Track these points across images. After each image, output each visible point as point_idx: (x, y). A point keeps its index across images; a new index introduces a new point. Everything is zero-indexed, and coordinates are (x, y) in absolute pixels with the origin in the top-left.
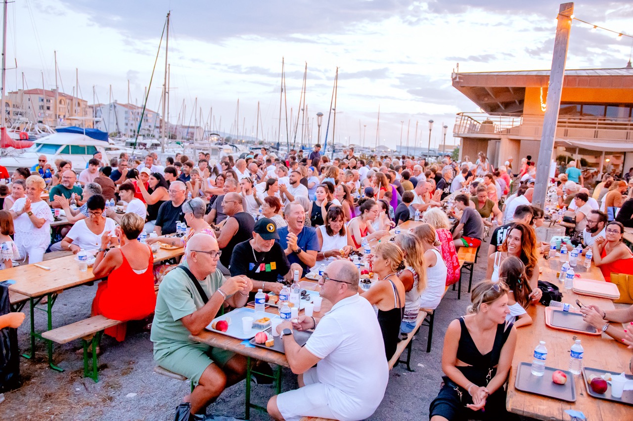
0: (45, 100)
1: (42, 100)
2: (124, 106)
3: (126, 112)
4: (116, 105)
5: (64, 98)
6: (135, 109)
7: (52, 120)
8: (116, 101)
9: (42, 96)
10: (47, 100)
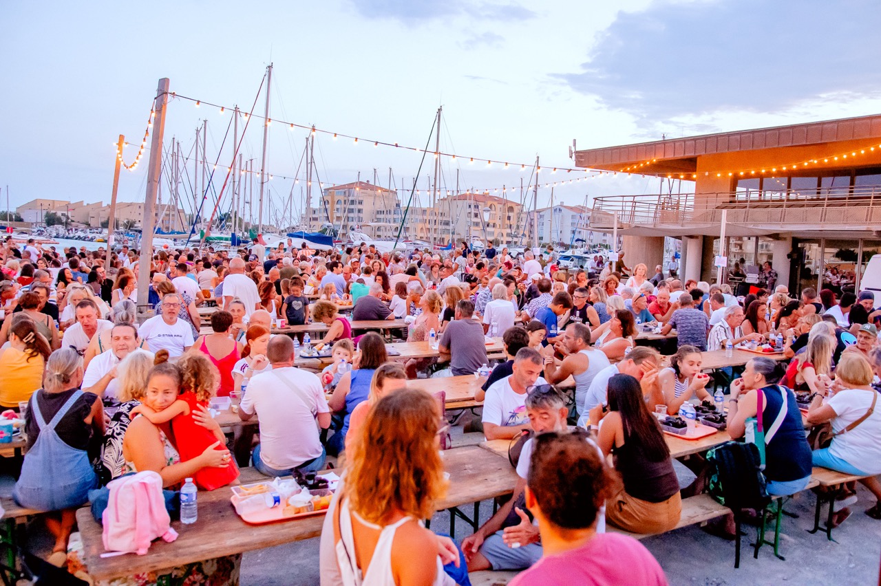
0: (472, 207)
1: (470, 206)
2: (571, 208)
3: (573, 217)
4: (562, 208)
5: (495, 203)
6: (585, 212)
7: (479, 229)
8: (562, 203)
9: (468, 202)
10: (475, 206)
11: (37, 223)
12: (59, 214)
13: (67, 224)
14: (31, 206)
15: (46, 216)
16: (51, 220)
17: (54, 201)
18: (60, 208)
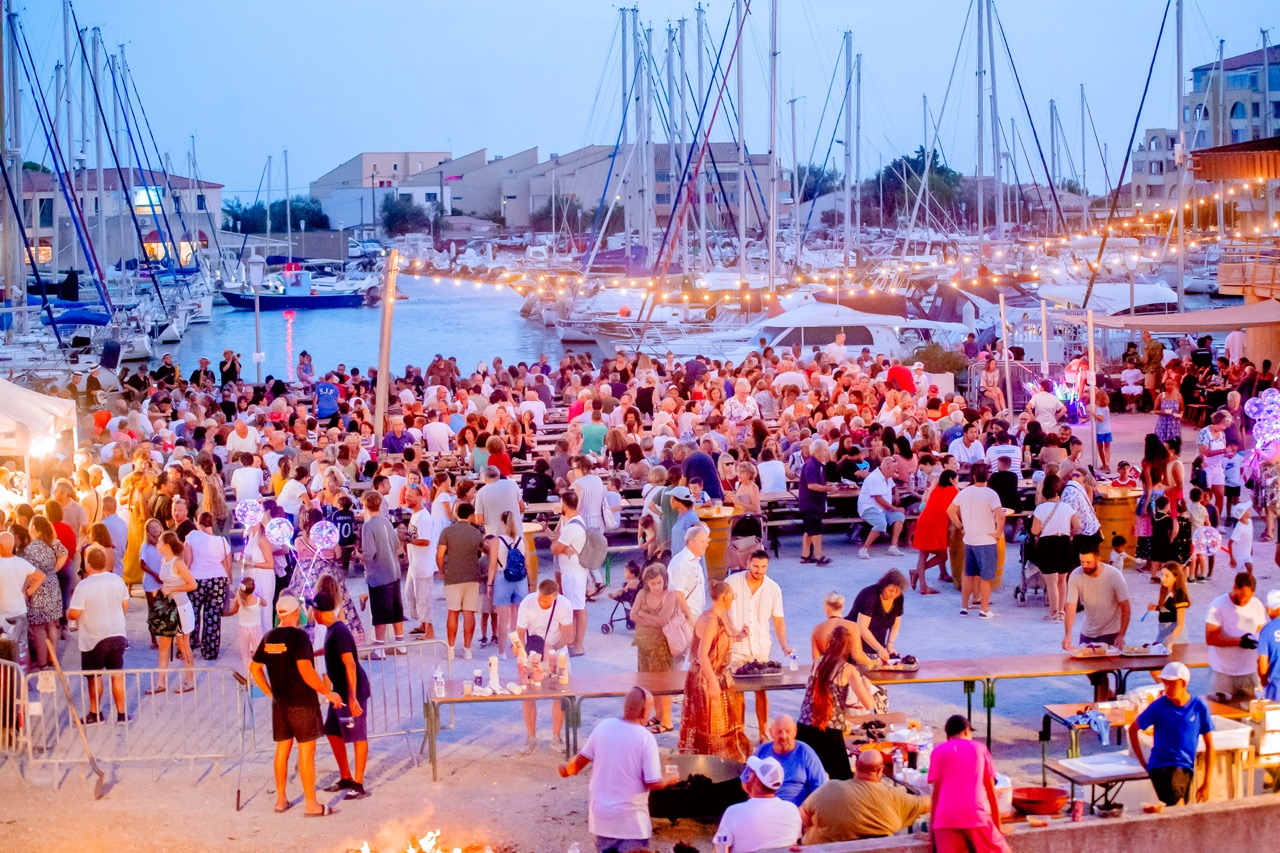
11: (362, 226)
12: (419, 199)
13: (437, 228)
14: (347, 175)
15: (385, 208)
16: (399, 219)
17: (406, 155)
18: (421, 179)
